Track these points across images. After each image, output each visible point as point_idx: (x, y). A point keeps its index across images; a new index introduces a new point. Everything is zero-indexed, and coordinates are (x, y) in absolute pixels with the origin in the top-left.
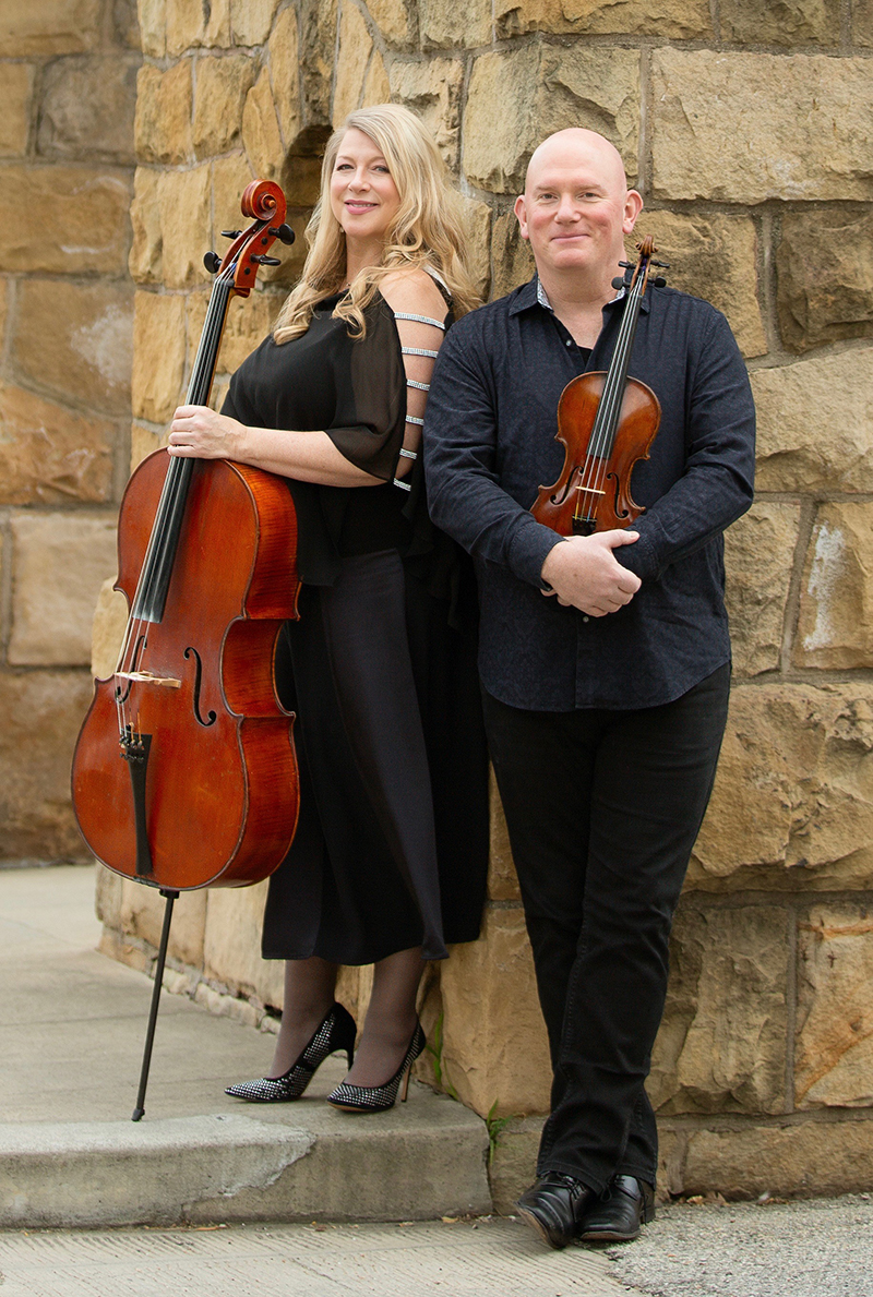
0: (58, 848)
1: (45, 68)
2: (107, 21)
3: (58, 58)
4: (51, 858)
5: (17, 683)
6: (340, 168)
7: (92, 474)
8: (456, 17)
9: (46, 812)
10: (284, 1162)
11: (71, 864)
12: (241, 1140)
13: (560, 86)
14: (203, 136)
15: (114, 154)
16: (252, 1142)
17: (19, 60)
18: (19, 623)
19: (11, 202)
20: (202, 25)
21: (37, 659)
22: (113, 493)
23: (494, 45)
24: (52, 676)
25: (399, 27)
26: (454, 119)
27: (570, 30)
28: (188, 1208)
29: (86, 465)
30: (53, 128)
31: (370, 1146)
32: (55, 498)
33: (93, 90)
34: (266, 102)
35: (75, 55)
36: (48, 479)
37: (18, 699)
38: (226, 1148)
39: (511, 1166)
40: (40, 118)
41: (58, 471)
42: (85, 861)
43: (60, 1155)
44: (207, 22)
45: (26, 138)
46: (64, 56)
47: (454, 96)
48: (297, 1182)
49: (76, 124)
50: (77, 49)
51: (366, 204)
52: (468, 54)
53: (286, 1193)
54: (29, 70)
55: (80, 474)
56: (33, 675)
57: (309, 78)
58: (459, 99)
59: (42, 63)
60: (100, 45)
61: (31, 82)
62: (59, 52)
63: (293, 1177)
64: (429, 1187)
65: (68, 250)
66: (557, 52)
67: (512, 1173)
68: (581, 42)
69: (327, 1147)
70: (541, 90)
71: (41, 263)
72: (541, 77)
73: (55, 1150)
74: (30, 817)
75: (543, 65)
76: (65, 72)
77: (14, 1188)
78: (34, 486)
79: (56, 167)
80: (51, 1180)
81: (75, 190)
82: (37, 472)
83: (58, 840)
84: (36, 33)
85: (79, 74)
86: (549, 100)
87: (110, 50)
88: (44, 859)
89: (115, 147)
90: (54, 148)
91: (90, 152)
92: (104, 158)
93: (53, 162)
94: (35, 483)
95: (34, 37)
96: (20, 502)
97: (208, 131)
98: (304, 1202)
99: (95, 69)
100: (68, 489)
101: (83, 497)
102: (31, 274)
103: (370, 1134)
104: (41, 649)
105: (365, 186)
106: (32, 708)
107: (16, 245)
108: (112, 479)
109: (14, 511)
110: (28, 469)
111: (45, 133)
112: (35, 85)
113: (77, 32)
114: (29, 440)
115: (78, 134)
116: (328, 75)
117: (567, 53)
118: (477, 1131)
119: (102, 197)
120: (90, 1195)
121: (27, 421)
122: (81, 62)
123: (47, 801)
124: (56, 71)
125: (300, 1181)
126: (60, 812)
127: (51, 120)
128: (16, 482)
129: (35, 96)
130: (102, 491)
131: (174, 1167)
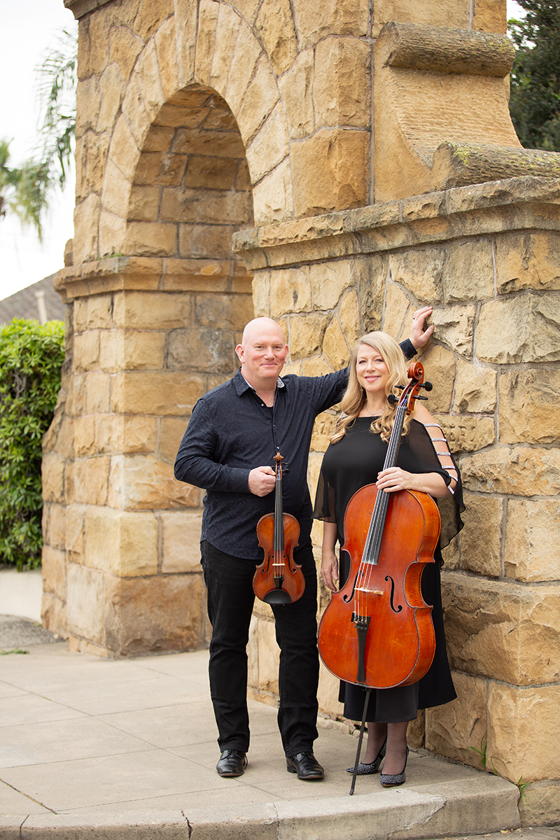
0: (183, 645)
1: (169, 334)
2: (193, 315)
3: (175, 329)
4: (180, 650)
5: (165, 580)
6: (360, 363)
7: (191, 495)
8: (470, 286)
9: (178, 631)
10: (433, 811)
11: (188, 651)
12: (414, 803)
13: (539, 313)
14: (297, 350)
15: (197, 368)
16: (419, 803)
17: (159, 330)
18: (165, 556)
19: (158, 387)
20: (293, 303)
21: (173, 570)
22: (199, 503)
23: (495, 297)
24: (178, 577)
25: (430, 294)
26: (471, 332)
27: (542, 288)
28: (390, 835)
29: (189, 492)
30: (173, 358)
31: (469, 801)
32: (177, 506)
33: (188, 342)
34: (338, 334)
35: (181, 328)
36: (175, 498)
37: (166, 587)
38: (407, 807)
39: (528, 805)
40: (168, 354)
41: (179, 495)
42: (192, 650)
43: (334, 816)
44: (295, 302)
45: (163, 362)
46: (176, 329)
47: (470, 322)
48: (438, 820)
49: (182, 356)
50: (181, 326)
51: (375, 377)
52: (478, 302)
53: (433, 825)
54: (163, 334)
55: (187, 496)
56: (171, 577)
57: (368, 320)
58: (473, 322)
59: (168, 332)
60: (190, 324)
61: (164, 339)
62: (175, 327)
63: (437, 818)
64: (495, 818)
65: (179, 406)
66: (536, 298)
67: (529, 808)
68: (546, 294)
69: (451, 803)
70: (531, 315)
71: (168, 412)
72: (530, 309)
73: (331, 814)
74: (172, 633)
75: (531, 304)
76: (177, 335)
77: (312, 832)
78: (169, 501)
79: (174, 373)
80: (329, 828)
81: (182, 382)
82: (170, 495)
83: (182, 643)
84: (166, 320)
85: (183, 336)
86: (535, 320)
87: (194, 326)
88: (176, 650)
89: (198, 365)
90: (174, 366)
91: (187, 367)
92: (193, 369)
93: (173, 371)
94: (170, 500)
95: (166, 321)
96: (164, 508)
97: (300, 348)
98: (441, 829)
99: (189, 334)
100: (182, 502)
101: (188, 505)
102: (166, 416)
103: (469, 796)
104: (174, 567)
105: (374, 369)
106: (171, 590)
107: (160, 405)
108: (199, 498)
109: (162, 512)
110: (166, 494)
111: (170, 360)
112: (166, 340)
113: (182, 319)
114: (167, 483)
115: (183, 360)
116: (379, 319)
117: (541, 298)
118: (514, 791)
119: (192, 385)
120: (347, 833)
121: (166, 475)
122: (183, 331)
123: (178, 627)
124: (173, 334)
125: (439, 819)
126: (183, 631)
127: (172, 354)
128: (162, 500)
129: (166, 345)
130: (195, 502)
131: (384, 818)
